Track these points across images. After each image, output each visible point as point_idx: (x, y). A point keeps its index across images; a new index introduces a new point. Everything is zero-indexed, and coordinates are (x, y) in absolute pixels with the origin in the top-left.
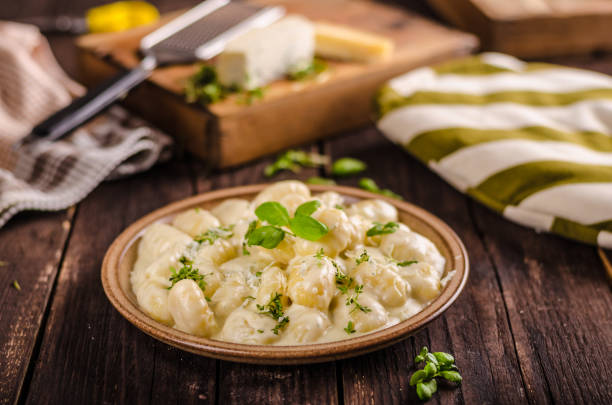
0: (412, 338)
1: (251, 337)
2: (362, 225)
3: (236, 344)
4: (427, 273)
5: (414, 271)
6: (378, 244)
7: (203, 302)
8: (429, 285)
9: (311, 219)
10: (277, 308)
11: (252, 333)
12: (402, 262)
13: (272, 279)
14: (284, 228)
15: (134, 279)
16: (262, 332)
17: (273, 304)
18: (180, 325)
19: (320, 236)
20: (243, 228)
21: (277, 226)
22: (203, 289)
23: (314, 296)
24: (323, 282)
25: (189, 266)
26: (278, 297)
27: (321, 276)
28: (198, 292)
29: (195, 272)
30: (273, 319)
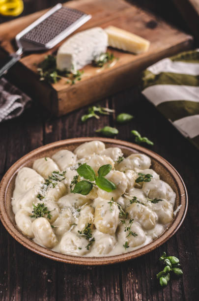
1: (75, 251)
2: (133, 177)
3: (67, 255)
4: (167, 207)
6: (141, 188)
8: (168, 216)
10: (88, 233)
11: (76, 249)
12: (154, 199)
14: (92, 182)
15: (13, 203)
16: (81, 249)
17: (86, 230)
21: (88, 180)
23: (108, 229)
24: (113, 220)
26: (89, 225)
27: (112, 217)
29: (46, 209)
30: (87, 239)
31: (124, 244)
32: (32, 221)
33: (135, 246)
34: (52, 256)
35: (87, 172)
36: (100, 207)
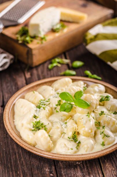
1: (69, 151)
2: (98, 98)
9: (82, 100)
11: (69, 149)
12: (114, 112)
13: (71, 126)
14: (73, 103)
15: (16, 123)
16: (72, 149)
18: (39, 146)
19: (87, 107)
21: (69, 102)
22: (46, 131)
23: (89, 133)
26: (75, 133)
27: (91, 125)
29: (42, 124)
30: (75, 142)
31: (102, 143)
32: (34, 134)
33: (109, 144)
35: (67, 96)
36: (81, 119)
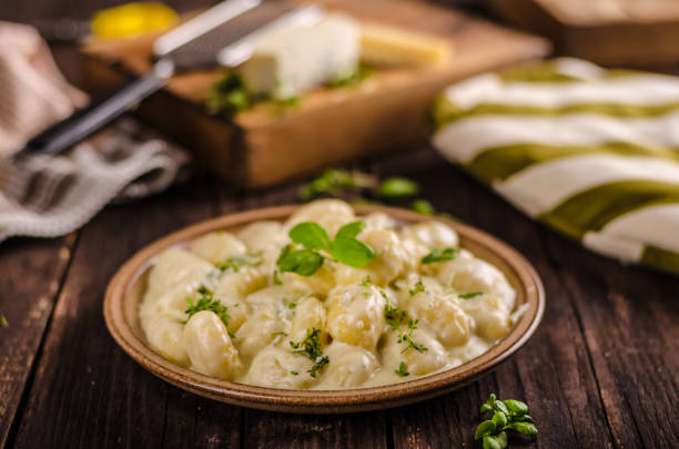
0: (476, 384)
1: (283, 380)
2: (417, 251)
3: (265, 388)
4: (494, 306)
5: (479, 304)
6: (435, 273)
7: (226, 339)
8: (496, 321)
9: (356, 241)
10: (315, 346)
11: (285, 375)
12: (464, 293)
13: (309, 312)
14: (322, 253)
15: (143, 313)
16: (296, 374)
17: (310, 341)
18: (198, 365)
19: (366, 262)
20: (273, 254)
21: (314, 250)
22: (226, 323)
23: (358, 331)
24: (370, 314)
25: (208, 297)
26: (315, 333)
27: (368, 308)
28: (220, 326)
29: (216, 304)
30: (311, 358)
31: (398, 369)
34: (229, 389)
35: (310, 231)
